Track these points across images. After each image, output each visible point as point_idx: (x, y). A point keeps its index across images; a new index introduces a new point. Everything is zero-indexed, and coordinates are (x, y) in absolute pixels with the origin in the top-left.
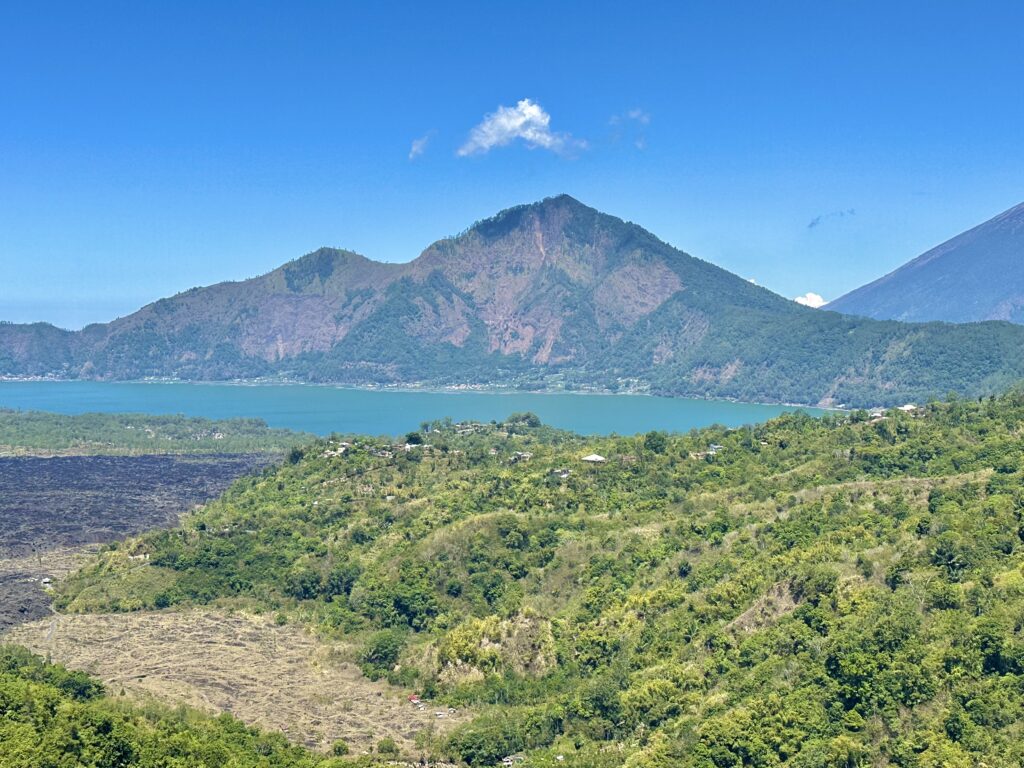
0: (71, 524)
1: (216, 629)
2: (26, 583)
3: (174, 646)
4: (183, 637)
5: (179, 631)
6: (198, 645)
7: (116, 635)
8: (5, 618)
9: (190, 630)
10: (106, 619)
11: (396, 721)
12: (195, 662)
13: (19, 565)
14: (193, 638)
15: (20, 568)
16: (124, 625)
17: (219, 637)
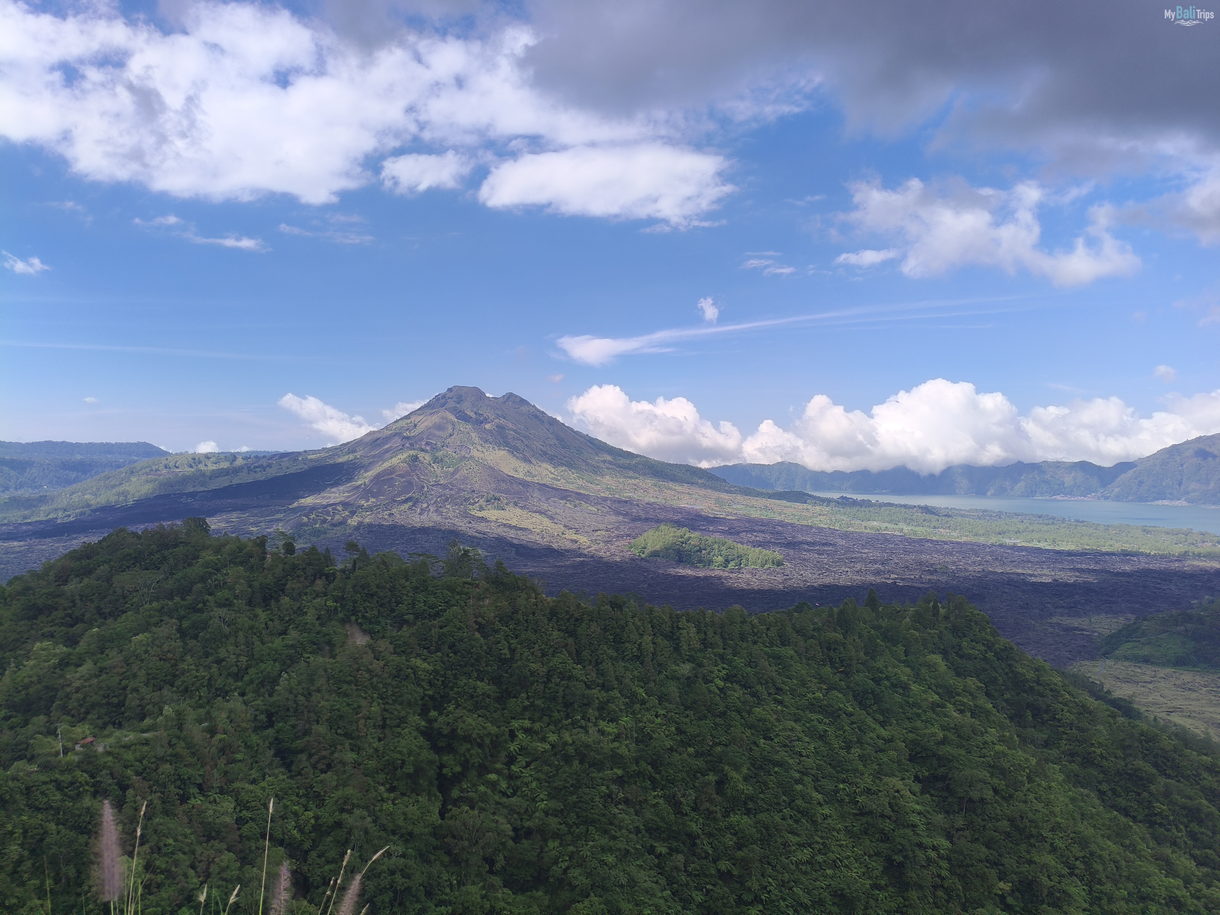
0: (1111, 599)
2: (1083, 634)
3: (1194, 695)
4: (1201, 689)
5: (1197, 684)
6: (1213, 698)
7: (1148, 679)
8: (1070, 656)
9: (1205, 686)
10: (1140, 667)
12: (1211, 709)
13: (1075, 622)
14: (1210, 692)
15: (1076, 625)
16: (1153, 673)
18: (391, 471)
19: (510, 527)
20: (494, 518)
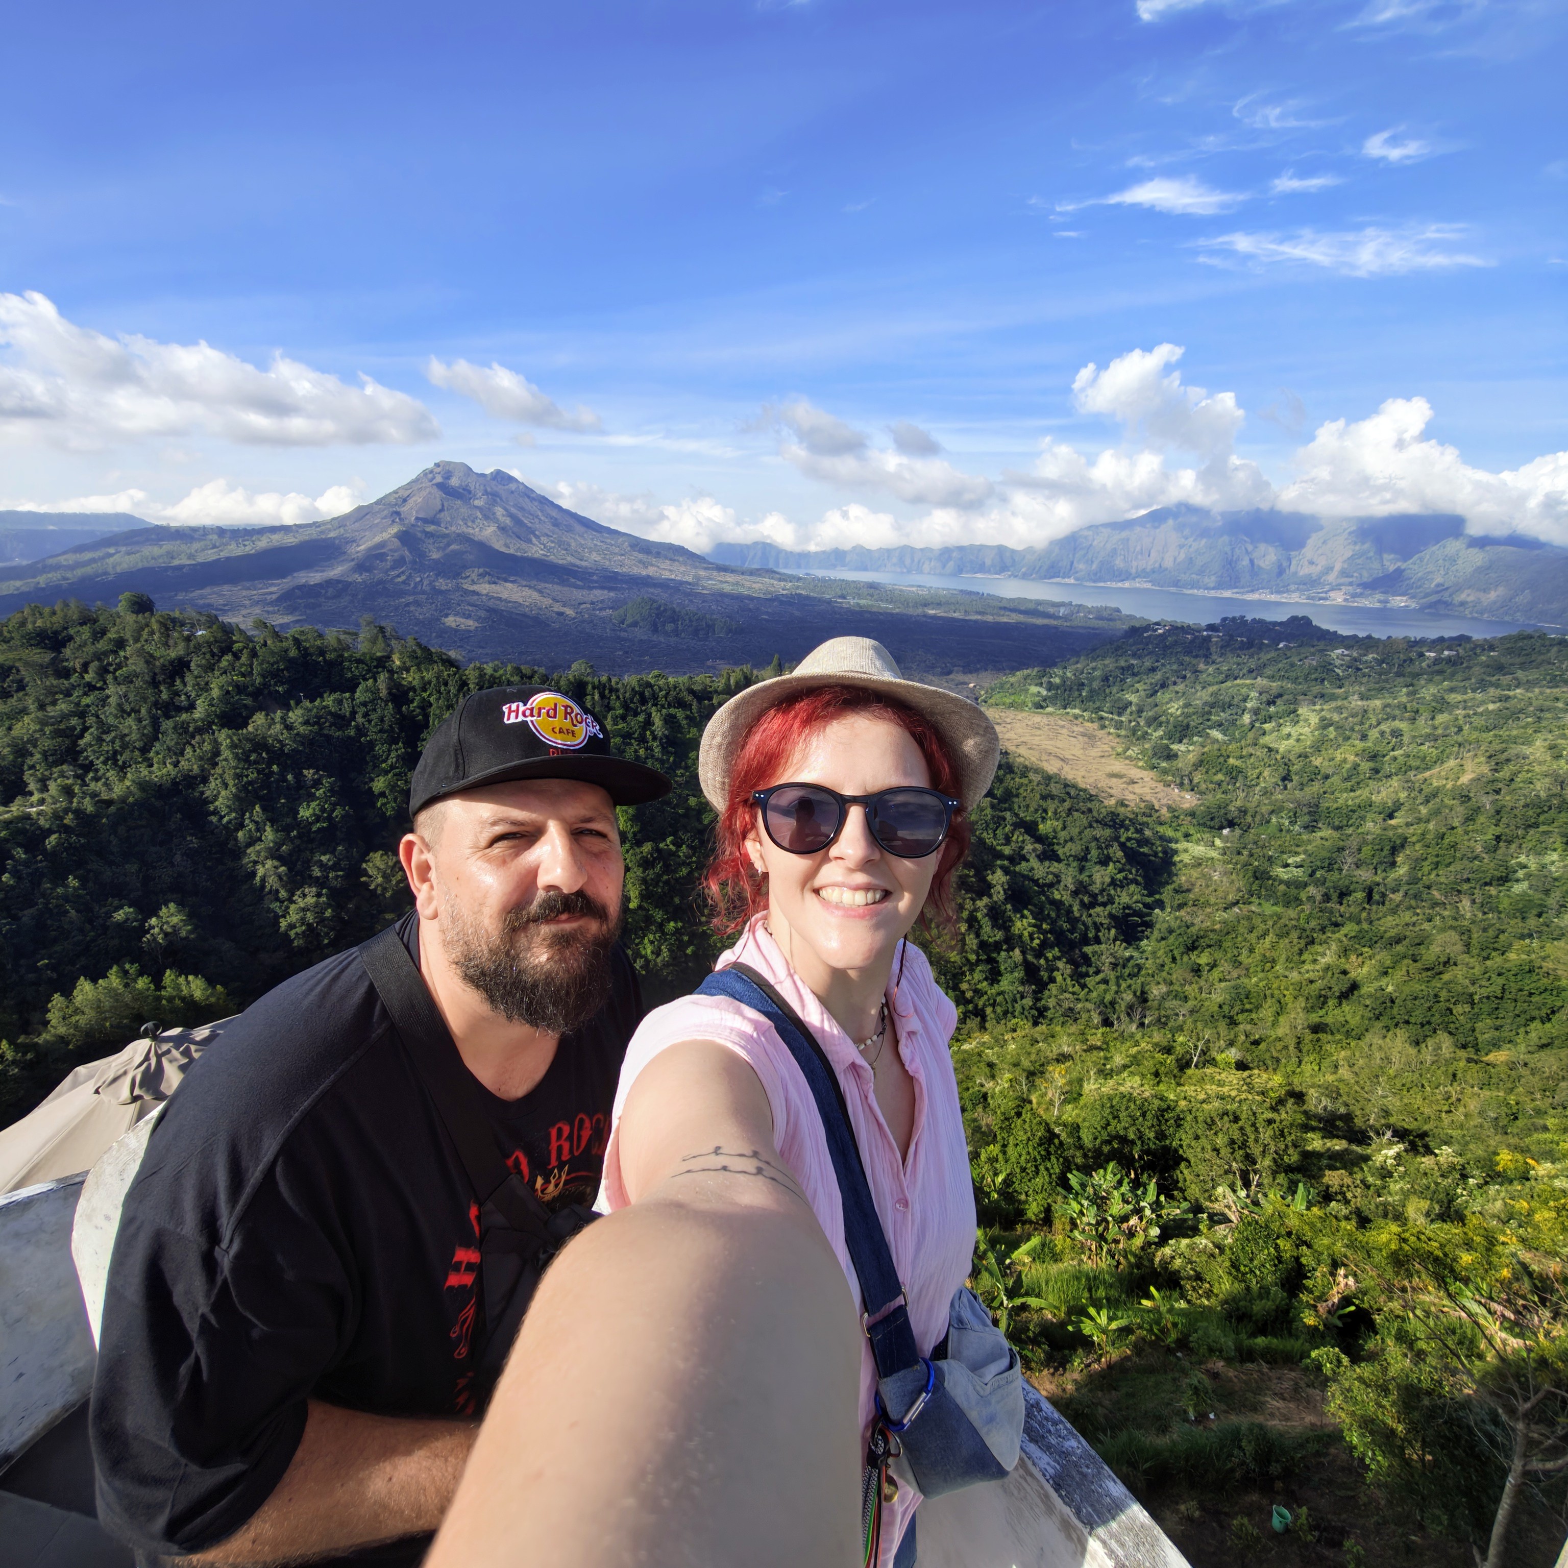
0: (997, 659)
1: (1063, 727)
4: (1044, 728)
5: (1043, 724)
6: (1051, 734)
11: (1159, 796)
17: (1064, 731)
18: (382, 545)
19: (500, 599)
20: (485, 592)
